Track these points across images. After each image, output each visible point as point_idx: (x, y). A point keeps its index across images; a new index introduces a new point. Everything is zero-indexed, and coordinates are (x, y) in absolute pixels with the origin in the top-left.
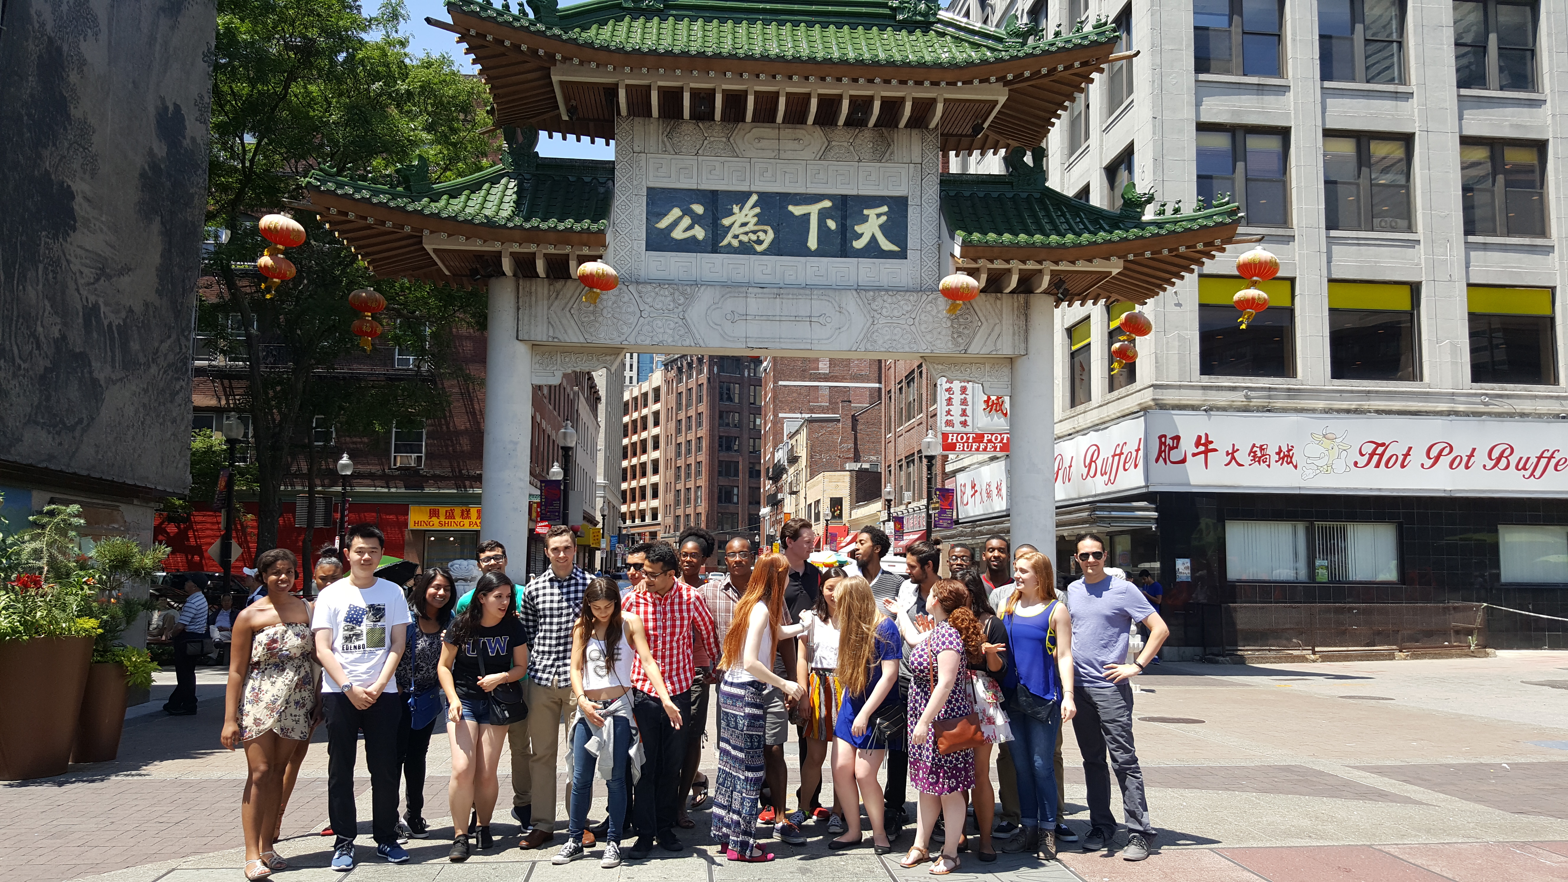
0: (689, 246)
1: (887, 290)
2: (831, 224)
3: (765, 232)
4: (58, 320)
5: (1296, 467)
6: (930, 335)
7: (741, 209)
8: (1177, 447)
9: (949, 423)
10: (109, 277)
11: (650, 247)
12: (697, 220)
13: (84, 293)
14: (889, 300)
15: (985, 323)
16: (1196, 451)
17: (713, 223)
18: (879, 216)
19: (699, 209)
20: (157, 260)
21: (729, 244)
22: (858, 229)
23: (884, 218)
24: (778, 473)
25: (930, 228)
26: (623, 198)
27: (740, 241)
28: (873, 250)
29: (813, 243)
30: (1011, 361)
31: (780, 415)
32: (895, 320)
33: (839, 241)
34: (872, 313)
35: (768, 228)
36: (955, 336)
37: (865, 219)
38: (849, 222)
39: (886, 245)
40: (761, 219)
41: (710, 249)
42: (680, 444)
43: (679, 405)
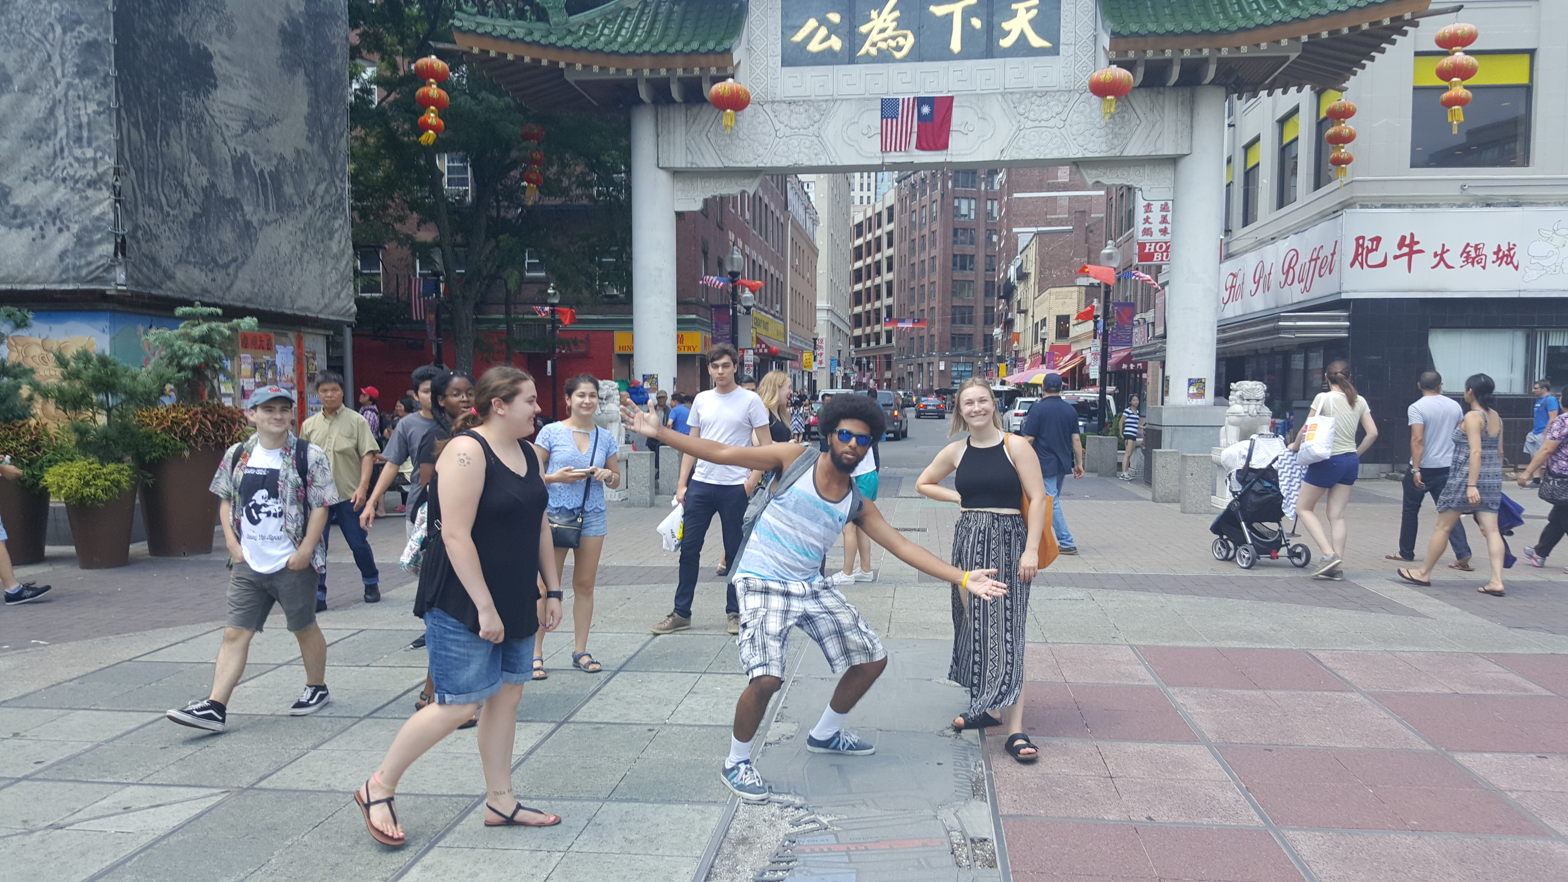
0: (827, 58)
1: (1035, 93)
2: (976, 23)
3: (905, 37)
4: (206, 170)
5: (1516, 268)
6: (1081, 138)
7: (879, 14)
8: (1376, 250)
9: (1147, 232)
10: (257, 129)
11: (785, 63)
12: (833, 29)
13: (232, 145)
14: (1038, 102)
15: (1144, 122)
16: (1399, 253)
17: (849, 32)
18: (1028, 10)
19: (835, 18)
20: (305, 110)
21: (867, 53)
22: (1006, 26)
23: (1034, 12)
24: (1008, 291)
25: (1086, 19)
26: (758, 13)
27: (879, 50)
28: (1022, 48)
29: (956, 45)
30: (1173, 161)
31: (1015, 230)
32: (1043, 124)
33: (984, 41)
34: (1018, 117)
35: (909, 33)
36: (1110, 137)
37: (1013, 14)
38: (996, 19)
39: (1036, 41)
40: (901, 24)
41: (847, 60)
42: (913, 265)
43: (912, 224)
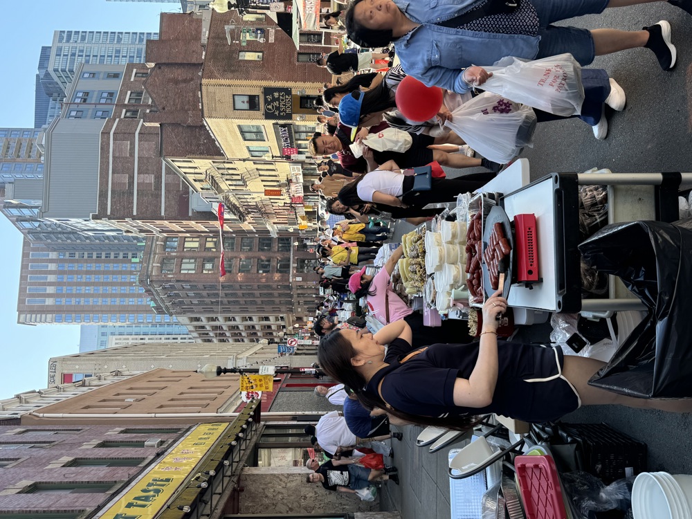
42: (229, 302)
43: (201, 303)
